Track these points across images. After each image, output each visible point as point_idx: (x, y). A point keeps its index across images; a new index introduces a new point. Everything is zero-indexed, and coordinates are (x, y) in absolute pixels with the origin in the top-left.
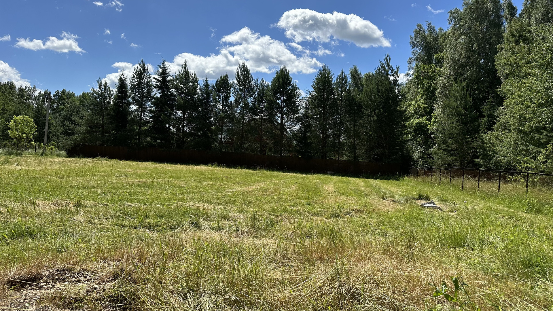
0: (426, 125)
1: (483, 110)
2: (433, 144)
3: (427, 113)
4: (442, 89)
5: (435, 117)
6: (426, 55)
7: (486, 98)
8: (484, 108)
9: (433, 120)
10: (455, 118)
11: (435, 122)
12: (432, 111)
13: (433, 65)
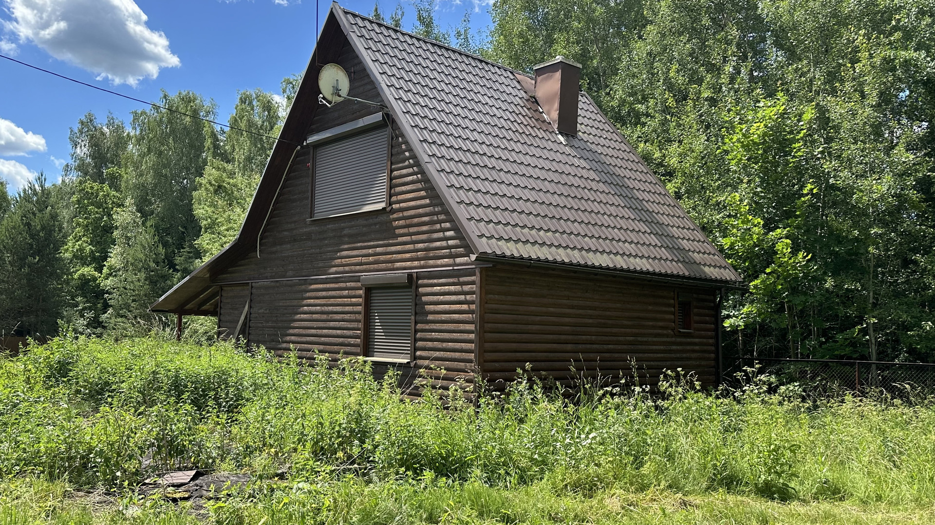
0: (95, 279)
2: (106, 306)
3: (94, 259)
4: (125, 228)
5: (110, 268)
6: (95, 166)
7: (180, 246)
8: (178, 260)
9: (105, 270)
10: (142, 275)
11: (111, 274)
12: (105, 258)
13: (106, 187)
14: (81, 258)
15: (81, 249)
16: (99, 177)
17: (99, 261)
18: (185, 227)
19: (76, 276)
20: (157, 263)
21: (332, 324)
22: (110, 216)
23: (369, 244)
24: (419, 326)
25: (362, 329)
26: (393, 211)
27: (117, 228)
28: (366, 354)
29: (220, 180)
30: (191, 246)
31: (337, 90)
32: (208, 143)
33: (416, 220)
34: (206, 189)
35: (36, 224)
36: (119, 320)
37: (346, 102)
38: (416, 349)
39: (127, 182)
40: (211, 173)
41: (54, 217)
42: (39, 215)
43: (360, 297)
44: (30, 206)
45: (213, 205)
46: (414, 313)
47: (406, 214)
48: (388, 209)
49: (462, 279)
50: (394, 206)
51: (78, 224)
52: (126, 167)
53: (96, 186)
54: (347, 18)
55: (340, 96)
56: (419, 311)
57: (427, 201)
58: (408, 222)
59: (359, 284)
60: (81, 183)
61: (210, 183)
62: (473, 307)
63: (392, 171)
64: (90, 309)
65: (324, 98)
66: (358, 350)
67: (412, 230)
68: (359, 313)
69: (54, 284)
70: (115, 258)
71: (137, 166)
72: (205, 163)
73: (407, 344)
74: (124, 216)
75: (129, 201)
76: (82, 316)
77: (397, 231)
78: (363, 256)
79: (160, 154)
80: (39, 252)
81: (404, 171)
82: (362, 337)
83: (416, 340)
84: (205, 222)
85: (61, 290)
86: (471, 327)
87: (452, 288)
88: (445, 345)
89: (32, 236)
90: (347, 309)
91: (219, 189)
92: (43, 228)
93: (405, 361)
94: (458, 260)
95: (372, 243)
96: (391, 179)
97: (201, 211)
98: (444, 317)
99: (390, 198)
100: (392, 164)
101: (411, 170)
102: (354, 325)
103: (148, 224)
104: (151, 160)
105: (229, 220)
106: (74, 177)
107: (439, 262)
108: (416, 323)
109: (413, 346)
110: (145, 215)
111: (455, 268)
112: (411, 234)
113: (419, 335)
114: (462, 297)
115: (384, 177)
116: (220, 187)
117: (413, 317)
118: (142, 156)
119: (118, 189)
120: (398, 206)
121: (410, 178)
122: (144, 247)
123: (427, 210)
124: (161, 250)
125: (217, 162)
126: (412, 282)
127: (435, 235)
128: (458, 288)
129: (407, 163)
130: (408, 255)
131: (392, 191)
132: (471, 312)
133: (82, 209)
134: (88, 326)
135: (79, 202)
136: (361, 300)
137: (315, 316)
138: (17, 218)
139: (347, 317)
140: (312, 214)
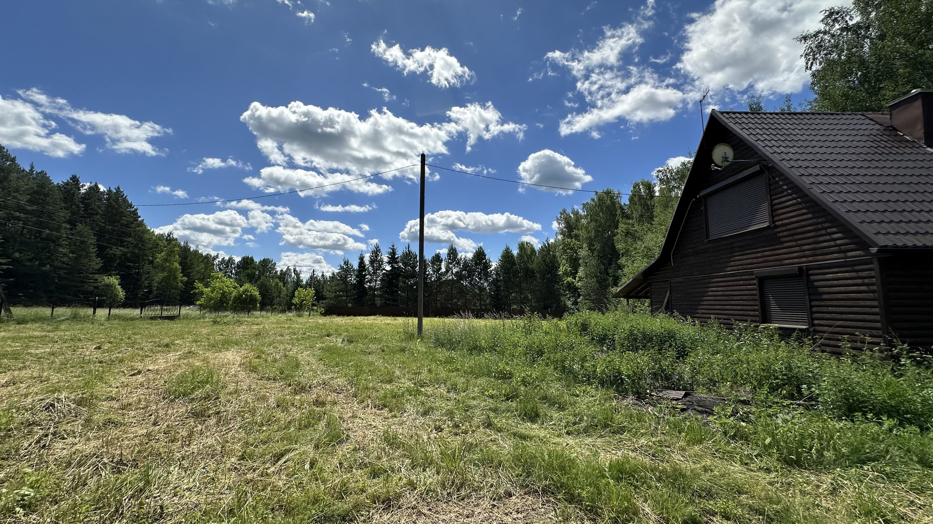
0: (573, 283)
1: (610, 272)
2: (579, 295)
3: (572, 274)
4: (584, 258)
5: (579, 277)
6: (568, 232)
7: (610, 264)
8: (610, 271)
9: (577, 278)
10: (595, 279)
11: (580, 280)
12: (577, 273)
13: (574, 240)
14: (566, 274)
15: (566, 270)
16: (570, 236)
17: (574, 274)
18: (611, 255)
19: (565, 282)
20: (601, 273)
21: (732, 302)
22: (576, 253)
23: (757, 250)
24: (814, 303)
25: (759, 305)
26: (777, 227)
27: (580, 258)
28: (765, 321)
29: (627, 229)
30: (616, 264)
31: (726, 158)
32: (619, 212)
33: (799, 230)
34: (621, 235)
35: (548, 260)
36: (586, 301)
37: (732, 164)
38: (813, 319)
39: (583, 236)
40: (622, 227)
41: (554, 256)
42: (548, 256)
43: (754, 284)
44: (544, 253)
45: (626, 242)
46: (807, 294)
47: (789, 227)
48: (772, 226)
49: (857, 268)
50: (777, 223)
51: (564, 259)
52: (582, 230)
53: (569, 240)
54: (724, 116)
55: (728, 161)
56: (813, 292)
57: (810, 216)
58: (792, 232)
59: (754, 277)
60: (563, 240)
61: (623, 232)
62: (875, 288)
63: (772, 201)
64: (573, 297)
65: (716, 165)
66: (758, 319)
67: (796, 237)
68: (756, 295)
69: (556, 286)
70: (581, 273)
71: (586, 228)
72: (618, 221)
73: (805, 316)
74: (583, 253)
75: (585, 245)
76: (569, 300)
77: (782, 240)
78: (752, 259)
79: (596, 221)
80: (549, 273)
81: (784, 199)
82: (760, 310)
83: (812, 313)
84: (622, 251)
85: (560, 288)
86: (876, 303)
87: (847, 275)
88: (844, 316)
89: (547, 266)
90: (744, 292)
91: (628, 234)
92: (551, 262)
93: (805, 327)
94: (850, 254)
95: (759, 250)
96: (772, 206)
97: (620, 246)
98: (840, 296)
99: (773, 219)
100: (771, 196)
101: (790, 197)
102: (752, 303)
103: (594, 255)
104: (593, 224)
105: (636, 249)
106: (560, 237)
107: (828, 257)
108: (811, 301)
109: (810, 317)
110: (592, 251)
111: (848, 260)
112: (796, 240)
113: (814, 309)
114: (860, 281)
115: (765, 207)
116: (628, 233)
117: (807, 297)
118: (588, 223)
119: (579, 241)
120: (780, 223)
121: (791, 202)
122: (594, 266)
123: (810, 222)
124: (602, 267)
125: (625, 220)
126: (803, 274)
127: (821, 239)
128: (853, 274)
129: (785, 193)
130: (795, 255)
131: (774, 214)
132: (873, 292)
133: (565, 251)
134: (572, 304)
135: (563, 249)
136: (755, 287)
137: (718, 298)
138: (540, 258)
139: (744, 297)
140: (707, 236)
